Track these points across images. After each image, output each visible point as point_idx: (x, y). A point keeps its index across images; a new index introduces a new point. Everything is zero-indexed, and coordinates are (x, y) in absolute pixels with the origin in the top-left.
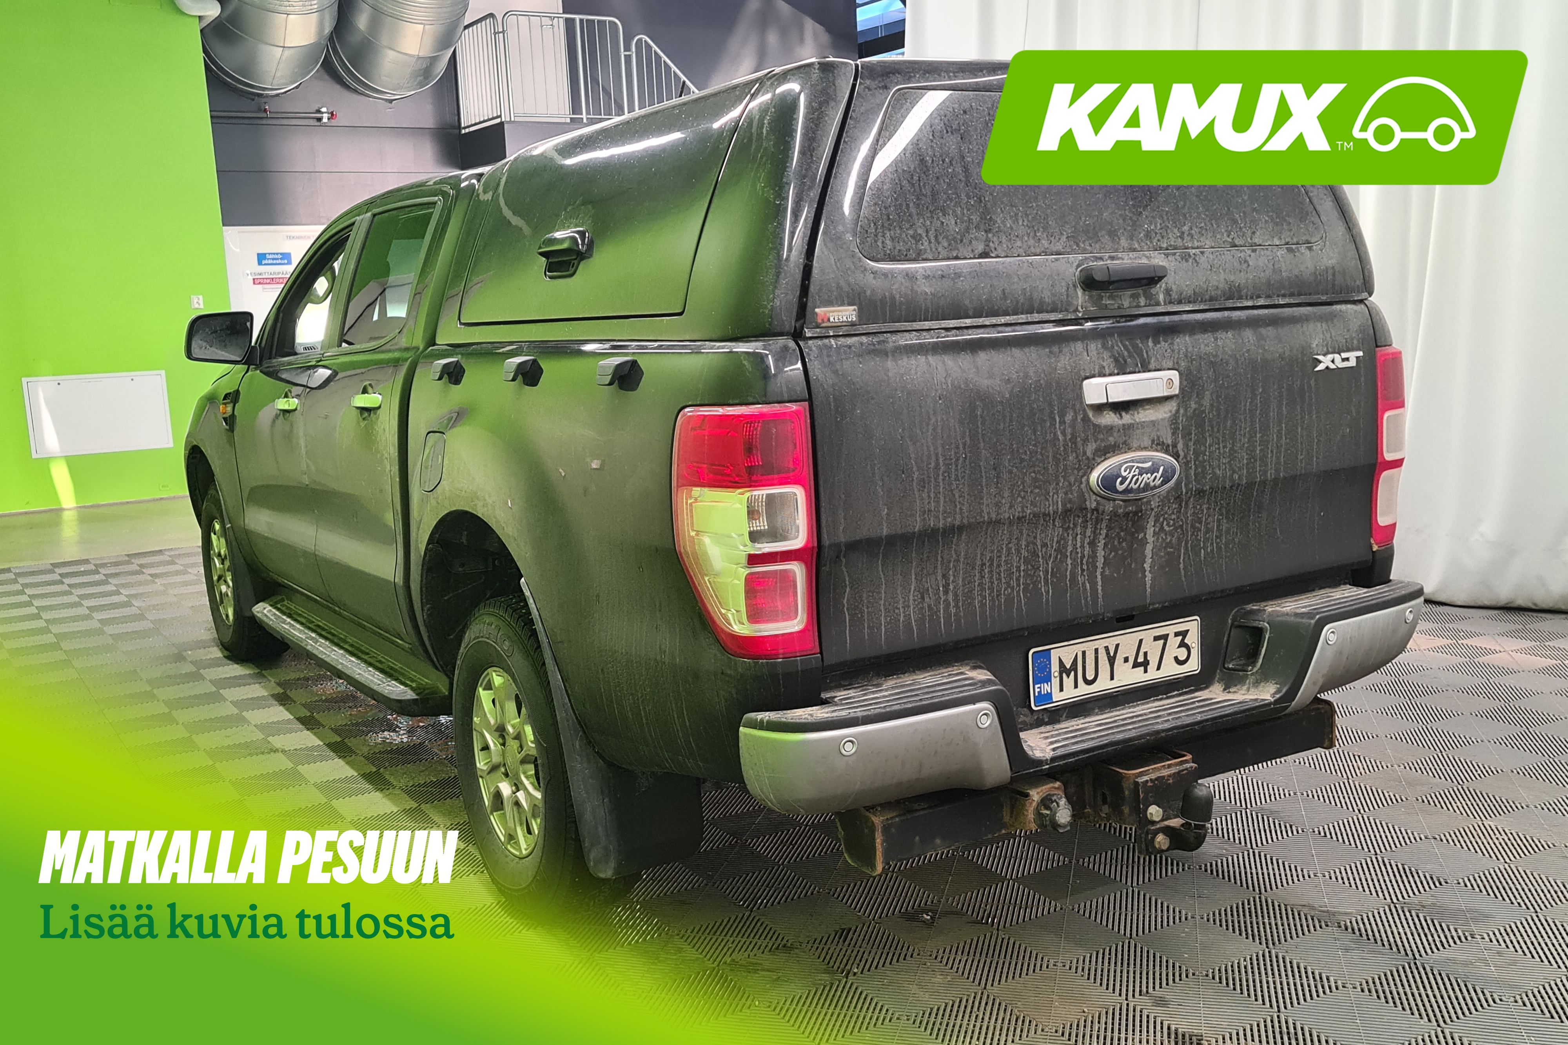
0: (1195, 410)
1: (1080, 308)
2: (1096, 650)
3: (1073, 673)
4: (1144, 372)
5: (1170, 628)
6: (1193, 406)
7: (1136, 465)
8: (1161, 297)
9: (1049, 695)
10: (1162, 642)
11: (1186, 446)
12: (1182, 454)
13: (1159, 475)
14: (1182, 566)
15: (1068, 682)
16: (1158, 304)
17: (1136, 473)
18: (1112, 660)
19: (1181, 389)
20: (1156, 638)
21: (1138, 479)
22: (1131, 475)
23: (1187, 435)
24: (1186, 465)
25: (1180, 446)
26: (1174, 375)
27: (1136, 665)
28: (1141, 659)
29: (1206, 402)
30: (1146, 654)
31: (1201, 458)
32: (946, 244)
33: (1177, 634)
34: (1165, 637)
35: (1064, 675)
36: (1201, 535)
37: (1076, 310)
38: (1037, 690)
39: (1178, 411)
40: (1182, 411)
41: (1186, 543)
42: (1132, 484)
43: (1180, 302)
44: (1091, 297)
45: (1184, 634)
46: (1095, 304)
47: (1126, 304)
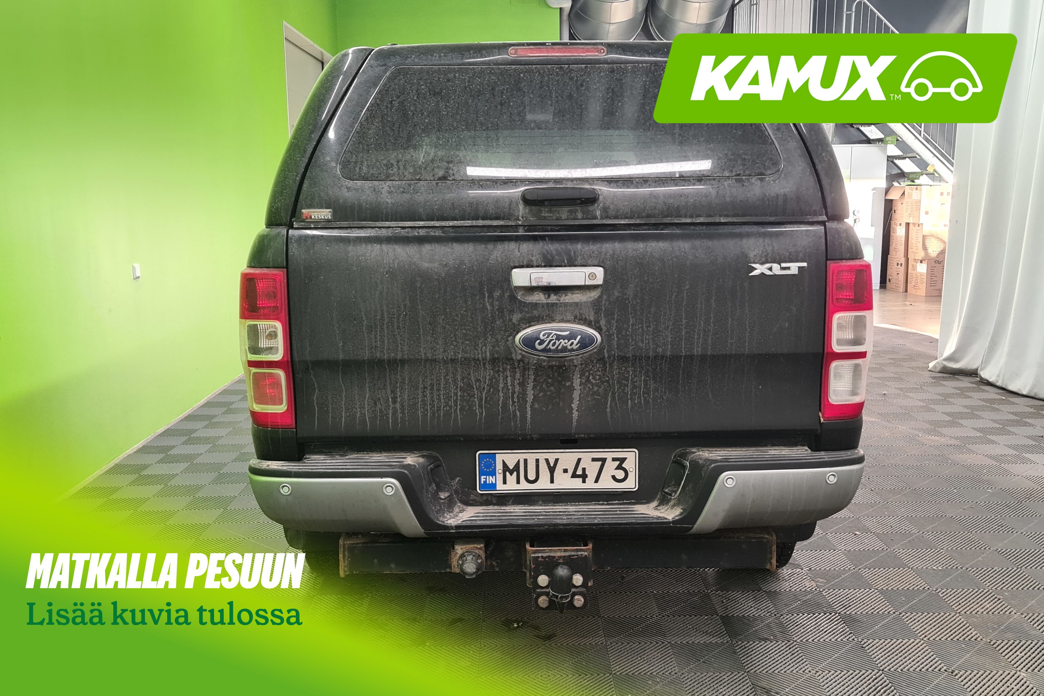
0: (618, 297)
1: (520, 218)
2: (537, 461)
3: (515, 473)
4: (570, 266)
5: (609, 454)
6: (616, 294)
7: (554, 332)
8: (598, 213)
9: (493, 486)
10: (600, 463)
11: (609, 322)
12: (604, 328)
13: (575, 342)
14: (608, 410)
15: (511, 479)
16: (595, 218)
17: (554, 338)
18: (552, 470)
19: (605, 280)
20: (594, 460)
21: (555, 343)
22: (548, 339)
23: (609, 314)
24: (607, 337)
25: (603, 322)
26: (599, 272)
27: (574, 476)
28: (579, 472)
29: (630, 292)
30: (584, 469)
31: (624, 333)
32: (411, 171)
33: (614, 459)
34: (604, 460)
35: (508, 473)
36: (628, 390)
37: (518, 219)
38: (483, 480)
39: (600, 297)
40: (605, 297)
41: (613, 393)
42: (550, 346)
43: (616, 217)
44: (531, 211)
45: (623, 460)
46: (534, 215)
47: (564, 216)
